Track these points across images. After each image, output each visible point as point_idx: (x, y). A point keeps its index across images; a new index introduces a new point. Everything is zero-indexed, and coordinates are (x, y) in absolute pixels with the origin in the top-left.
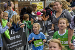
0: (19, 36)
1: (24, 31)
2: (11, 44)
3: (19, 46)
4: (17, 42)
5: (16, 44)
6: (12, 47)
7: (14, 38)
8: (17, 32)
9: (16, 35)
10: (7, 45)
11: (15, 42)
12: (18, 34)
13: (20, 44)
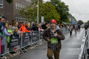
0: (17, 40)
1: (20, 37)
2: (12, 44)
3: (16, 45)
4: (16, 43)
5: (15, 44)
6: (13, 45)
7: (14, 40)
8: (16, 37)
9: (15, 38)
10: (11, 44)
11: (15, 43)
12: (16, 38)
13: (17, 44)
